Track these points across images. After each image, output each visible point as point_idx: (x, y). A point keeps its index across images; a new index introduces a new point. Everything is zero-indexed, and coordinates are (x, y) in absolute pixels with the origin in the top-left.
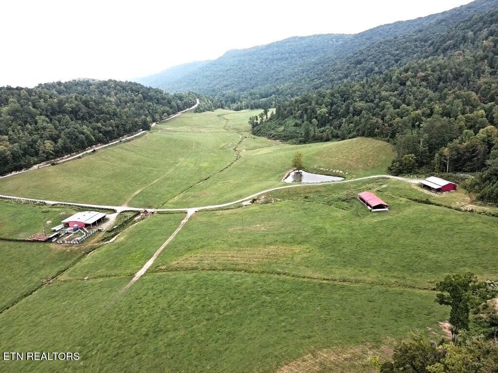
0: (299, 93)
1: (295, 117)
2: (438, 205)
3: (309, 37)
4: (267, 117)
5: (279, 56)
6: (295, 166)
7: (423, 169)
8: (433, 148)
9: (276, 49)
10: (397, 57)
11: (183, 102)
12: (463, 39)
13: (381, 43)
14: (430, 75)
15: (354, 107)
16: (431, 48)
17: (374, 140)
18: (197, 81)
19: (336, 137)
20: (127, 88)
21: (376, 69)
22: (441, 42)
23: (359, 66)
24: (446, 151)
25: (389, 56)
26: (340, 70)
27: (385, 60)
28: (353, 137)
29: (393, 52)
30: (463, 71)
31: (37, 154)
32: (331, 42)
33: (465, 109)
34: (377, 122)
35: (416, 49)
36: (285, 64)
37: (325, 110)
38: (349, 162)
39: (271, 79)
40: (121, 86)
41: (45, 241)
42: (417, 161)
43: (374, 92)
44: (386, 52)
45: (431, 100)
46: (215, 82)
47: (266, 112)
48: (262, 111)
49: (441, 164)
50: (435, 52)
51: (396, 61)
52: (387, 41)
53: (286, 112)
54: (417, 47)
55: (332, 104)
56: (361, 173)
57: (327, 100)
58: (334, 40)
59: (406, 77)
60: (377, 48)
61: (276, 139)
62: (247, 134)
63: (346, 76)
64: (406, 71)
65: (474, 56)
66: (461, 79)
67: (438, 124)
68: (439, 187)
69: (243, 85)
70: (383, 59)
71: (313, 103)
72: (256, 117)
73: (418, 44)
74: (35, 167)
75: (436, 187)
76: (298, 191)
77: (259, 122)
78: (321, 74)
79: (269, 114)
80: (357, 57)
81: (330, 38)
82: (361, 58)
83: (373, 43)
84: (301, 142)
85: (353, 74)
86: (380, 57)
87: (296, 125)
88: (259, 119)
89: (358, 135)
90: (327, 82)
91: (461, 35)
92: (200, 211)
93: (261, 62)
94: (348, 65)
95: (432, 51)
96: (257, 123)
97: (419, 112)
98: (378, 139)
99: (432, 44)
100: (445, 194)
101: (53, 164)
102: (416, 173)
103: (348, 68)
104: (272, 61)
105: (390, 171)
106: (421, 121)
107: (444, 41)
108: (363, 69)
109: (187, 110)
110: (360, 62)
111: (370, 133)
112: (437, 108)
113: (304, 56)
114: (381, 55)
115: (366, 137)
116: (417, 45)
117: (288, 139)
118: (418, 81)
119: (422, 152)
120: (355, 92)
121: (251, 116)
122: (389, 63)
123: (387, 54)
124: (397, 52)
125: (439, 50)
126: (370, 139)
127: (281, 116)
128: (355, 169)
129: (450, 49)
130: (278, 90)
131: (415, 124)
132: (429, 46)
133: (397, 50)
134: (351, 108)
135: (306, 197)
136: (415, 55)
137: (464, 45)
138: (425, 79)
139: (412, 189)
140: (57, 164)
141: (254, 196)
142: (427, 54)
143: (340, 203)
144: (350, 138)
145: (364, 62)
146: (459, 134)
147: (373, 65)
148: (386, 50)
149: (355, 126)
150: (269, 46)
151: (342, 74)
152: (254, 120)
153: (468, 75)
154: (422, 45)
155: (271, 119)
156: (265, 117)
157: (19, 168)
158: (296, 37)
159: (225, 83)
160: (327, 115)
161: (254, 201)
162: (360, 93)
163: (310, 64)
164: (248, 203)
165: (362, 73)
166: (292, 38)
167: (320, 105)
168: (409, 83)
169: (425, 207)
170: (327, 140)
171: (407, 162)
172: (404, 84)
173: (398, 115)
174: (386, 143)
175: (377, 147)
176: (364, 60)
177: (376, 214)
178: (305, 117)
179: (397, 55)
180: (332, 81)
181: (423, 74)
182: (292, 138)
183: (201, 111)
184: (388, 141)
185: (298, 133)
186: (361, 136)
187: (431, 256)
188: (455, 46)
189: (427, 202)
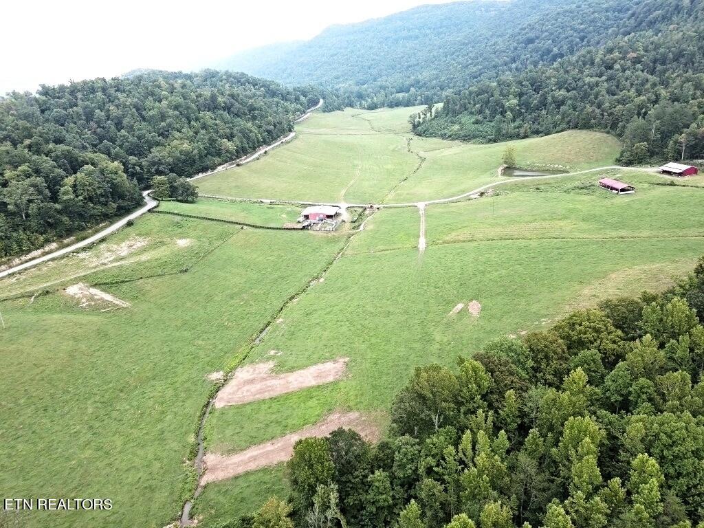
0: (451, 85)
1: (472, 113)
2: (684, 186)
3: (447, 5)
4: (431, 115)
5: (405, 33)
6: (506, 162)
7: (655, 159)
8: (665, 136)
9: (400, 23)
10: (582, 34)
11: (307, 98)
12: (675, 9)
13: (558, 14)
14: (643, 56)
15: (553, 97)
16: (632, 21)
17: (590, 133)
18: (289, 71)
19: (537, 133)
20: (243, 80)
21: (555, 50)
22: (646, 12)
23: (530, 46)
24: (682, 138)
25: (571, 32)
26: (504, 52)
27: (567, 38)
28: (562, 130)
29: (577, 26)
30: (684, 50)
31: (219, 154)
32: (478, 13)
33: (695, 94)
34: (593, 111)
35: (607, 23)
36: (415, 44)
37: (515, 101)
38: (567, 156)
39: (399, 66)
40: (234, 78)
41: (302, 229)
42: (648, 151)
43: (574, 78)
44: (567, 26)
45: (654, 85)
46: (319, 72)
47: (430, 109)
48: (425, 107)
49: (675, 152)
50: (638, 27)
51: (582, 39)
52: (567, 11)
53: (458, 107)
54: (608, 19)
55: (520, 95)
56: (586, 166)
57: (515, 89)
58: (483, 9)
59: (613, 59)
60: (554, 22)
61: (453, 139)
62: (411, 135)
63: (514, 61)
64: (611, 51)
65: (696, 32)
66: (683, 60)
67: (670, 110)
68: (681, 171)
69: (361, 77)
70: (563, 36)
71: (497, 94)
72: (419, 114)
73: (611, 16)
74: (220, 168)
75: (678, 171)
76: (526, 184)
77: (421, 120)
78: (477, 58)
79: (433, 110)
80: (526, 33)
81: (477, 6)
82: (531, 35)
83: (547, 15)
84: (490, 141)
85: (523, 57)
86: (560, 33)
87: (477, 122)
88: (422, 116)
89: (569, 128)
90: (488, 69)
91: (673, 3)
92: (429, 204)
93: (380, 43)
94: (515, 44)
95: (633, 25)
96: (419, 123)
97: (642, 98)
98: (596, 131)
99: (633, 15)
100: (687, 178)
101: (238, 165)
102: (647, 163)
103: (516, 49)
104: (397, 41)
105: (618, 161)
106: (648, 109)
107: (650, 11)
108: (536, 50)
109: (313, 108)
110: (531, 41)
111: (585, 124)
112: (663, 92)
113: (442, 33)
114: (560, 31)
115: (580, 129)
116: (608, 16)
117: (470, 139)
118: (629, 63)
119: (654, 141)
120: (549, 78)
121: (412, 113)
122: (572, 41)
123: (568, 29)
124: (582, 26)
125: (644, 24)
126: (584, 131)
127: (451, 111)
128: (577, 163)
129: (657, 22)
130: (418, 82)
131: (641, 112)
132: (629, 19)
133: (581, 24)
134: (550, 98)
135: (537, 189)
136: (610, 31)
137: (677, 16)
138: (637, 61)
139: (650, 176)
140: (241, 165)
141: (481, 189)
142: (628, 29)
143: (577, 191)
144: (557, 132)
145: (537, 41)
146: (692, 121)
147: (549, 44)
148: (567, 23)
149: (563, 118)
150: (389, 19)
151: (507, 57)
152: (415, 118)
153: (693, 55)
154: (615, 16)
155: (436, 117)
156: (428, 115)
157: (205, 170)
158: (427, 6)
159: (335, 73)
160: (518, 108)
161: (482, 194)
162: (556, 80)
163: (455, 44)
164: (476, 196)
165: (536, 57)
166: (423, 6)
167: (506, 96)
168: (617, 66)
169: (672, 188)
170: (526, 137)
171: (639, 151)
172: (611, 68)
173: (619, 102)
174: (605, 135)
175: (596, 140)
176: (537, 38)
177: (624, 196)
178: (487, 112)
179: (583, 30)
180: (495, 67)
181: (634, 55)
182: (475, 137)
183: (330, 111)
184: (608, 133)
185: (482, 132)
186: (572, 128)
187: (693, 218)
188: (666, 18)
189: (672, 184)
